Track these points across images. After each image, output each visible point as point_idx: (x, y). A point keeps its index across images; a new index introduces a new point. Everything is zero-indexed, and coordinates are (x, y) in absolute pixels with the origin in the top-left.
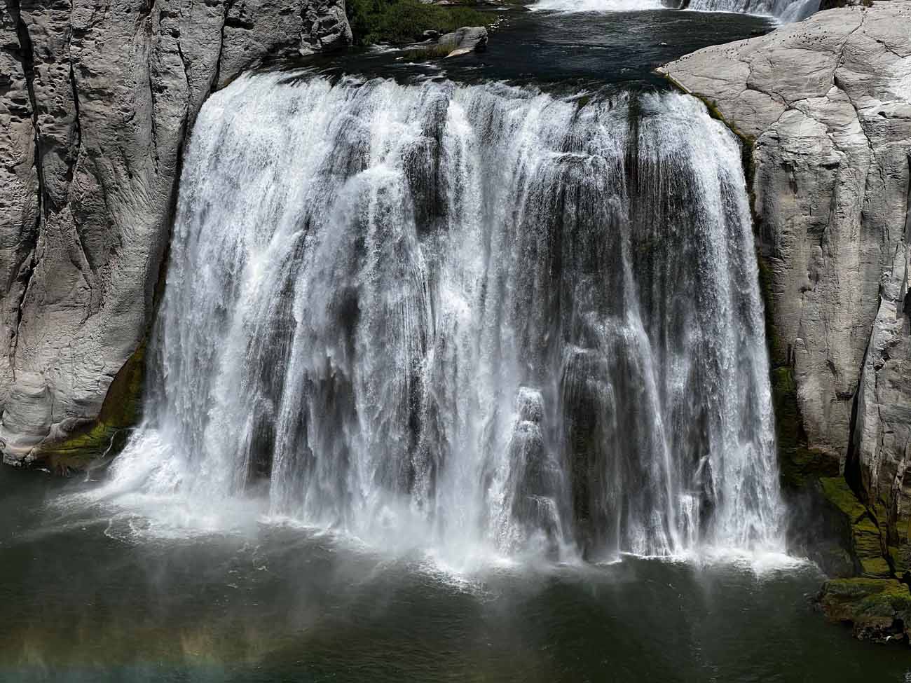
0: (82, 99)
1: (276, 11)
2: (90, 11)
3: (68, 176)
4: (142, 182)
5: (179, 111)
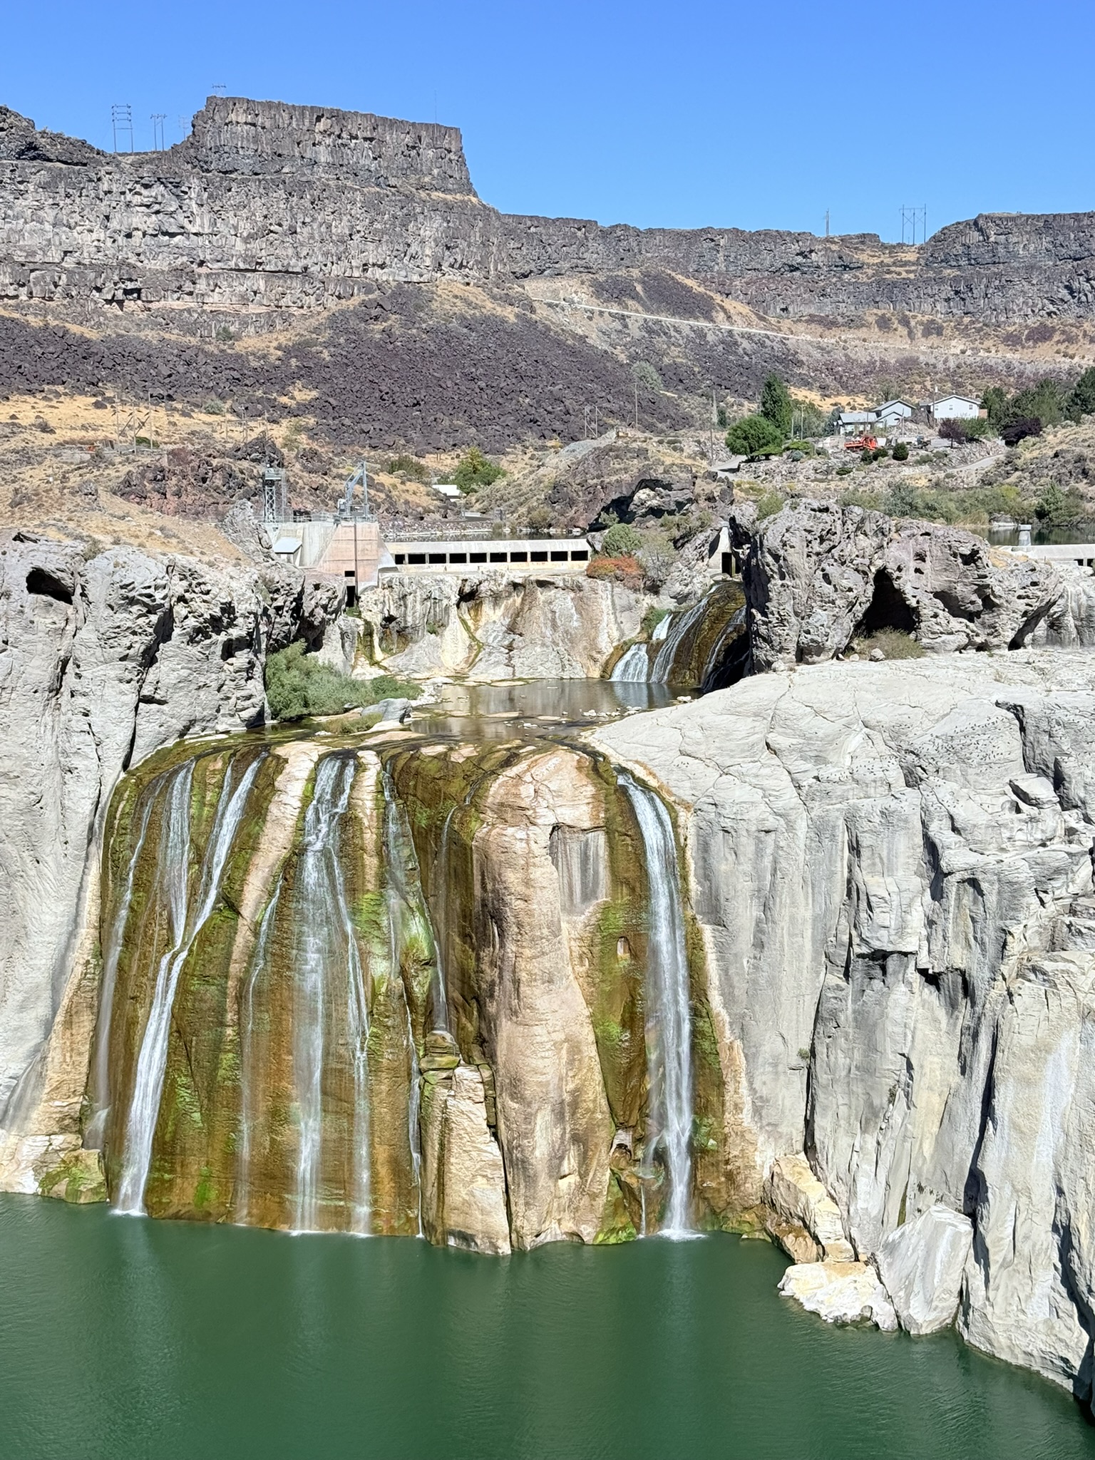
1: (194, 686)
4: (49, 868)
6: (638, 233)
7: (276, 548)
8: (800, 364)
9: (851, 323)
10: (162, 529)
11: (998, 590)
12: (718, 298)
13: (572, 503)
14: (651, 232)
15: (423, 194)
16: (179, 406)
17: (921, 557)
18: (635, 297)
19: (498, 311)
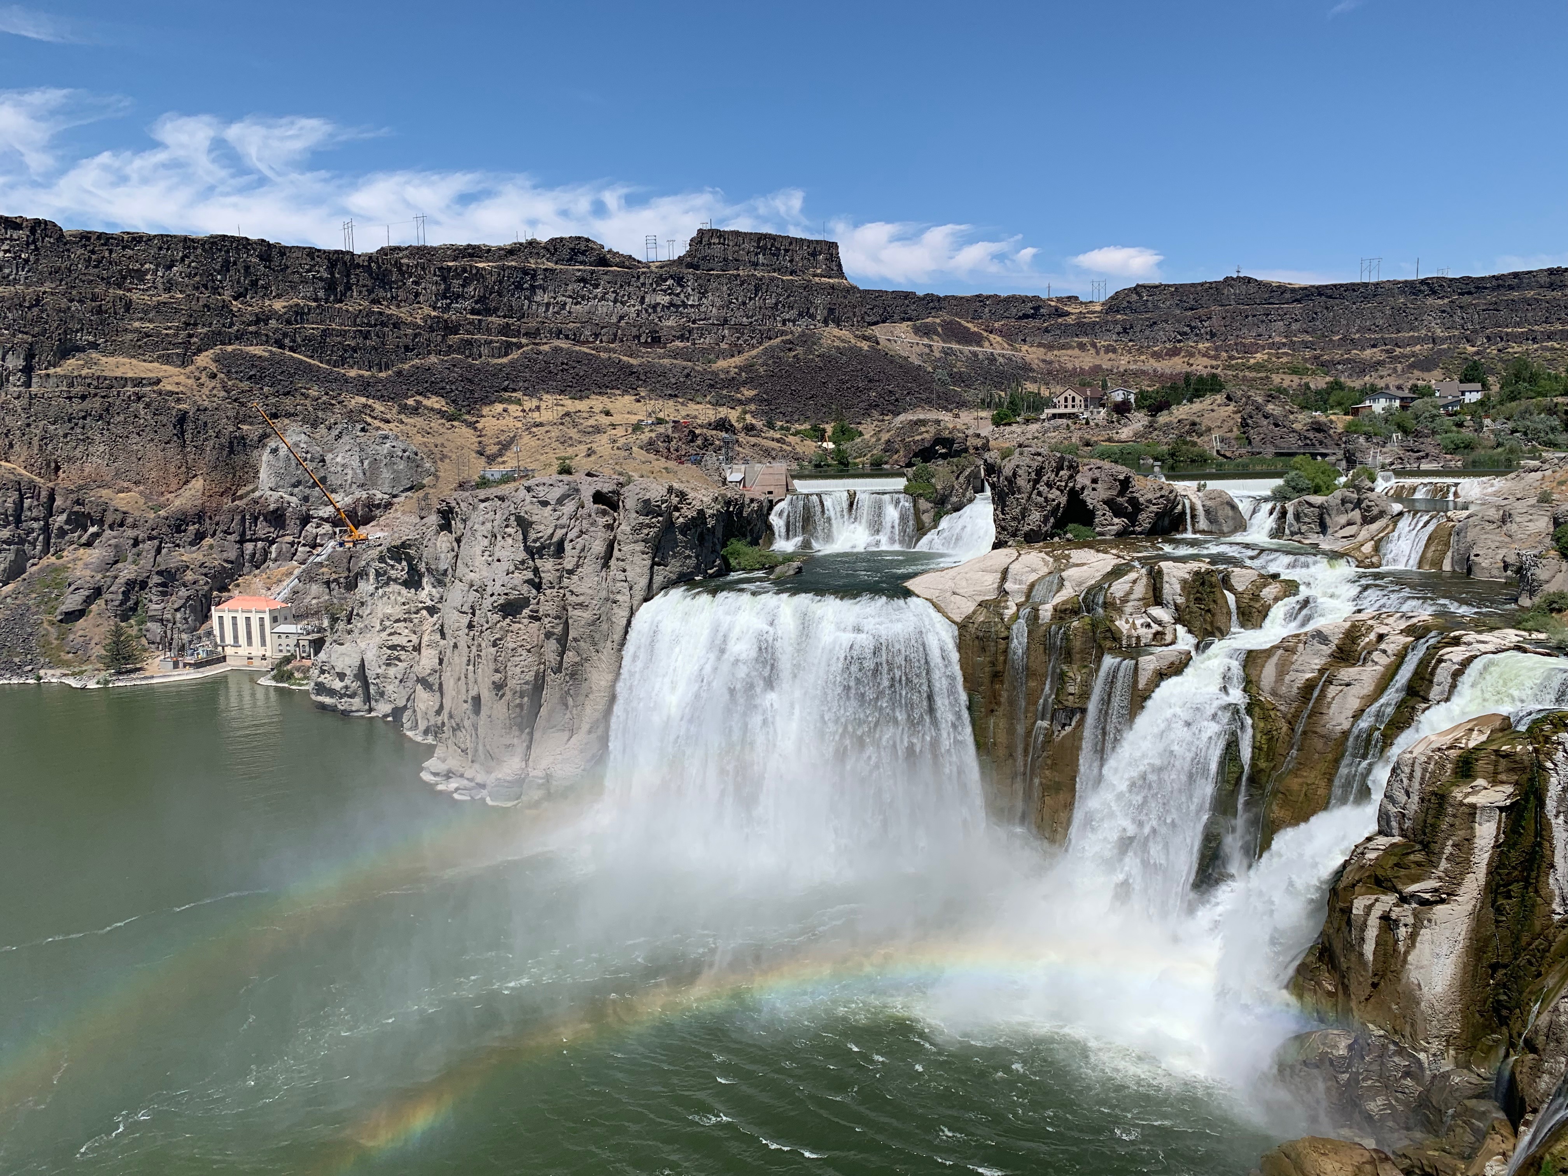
0: (570, 609)
2: (576, 559)
3: (562, 654)
4: (603, 655)
5: (626, 614)
6: (939, 299)
7: (729, 479)
8: (1032, 370)
9: (1063, 347)
10: (666, 468)
11: (1141, 500)
12: (985, 334)
13: (897, 452)
14: (946, 297)
15: (817, 279)
16: (681, 400)
17: (1095, 481)
18: (938, 335)
19: (859, 344)
